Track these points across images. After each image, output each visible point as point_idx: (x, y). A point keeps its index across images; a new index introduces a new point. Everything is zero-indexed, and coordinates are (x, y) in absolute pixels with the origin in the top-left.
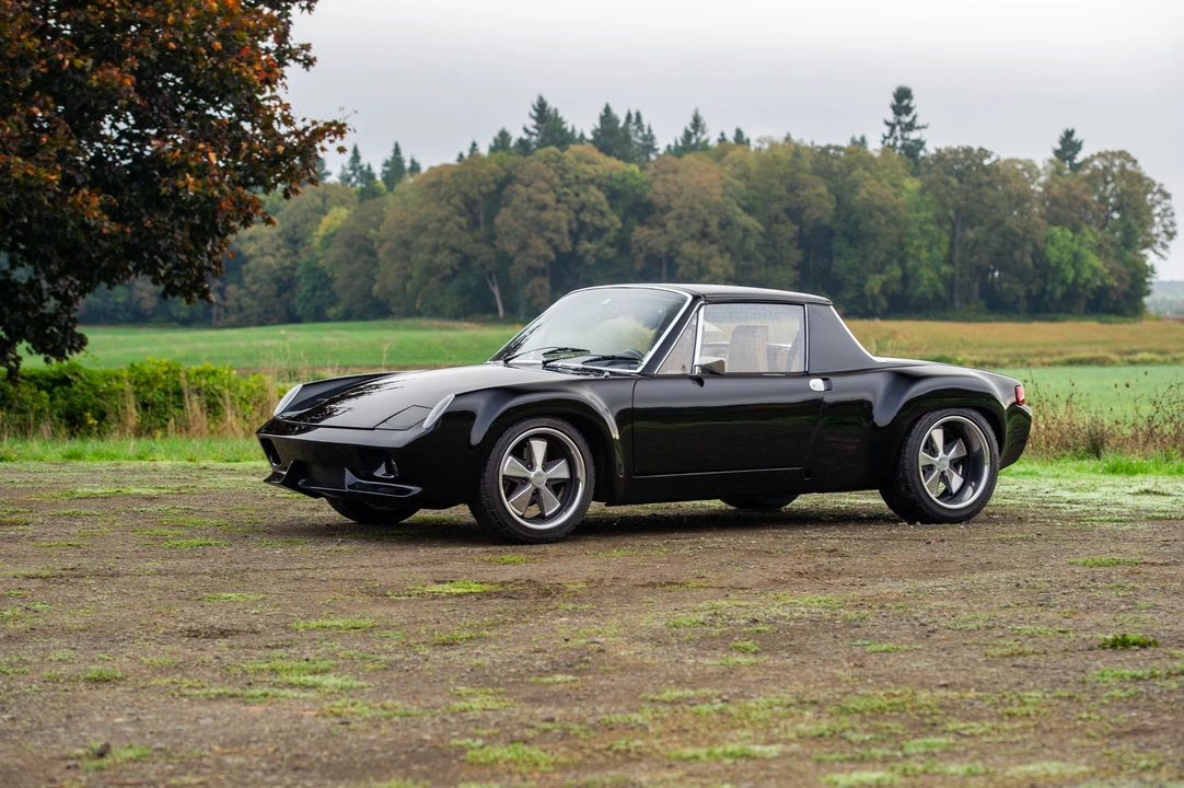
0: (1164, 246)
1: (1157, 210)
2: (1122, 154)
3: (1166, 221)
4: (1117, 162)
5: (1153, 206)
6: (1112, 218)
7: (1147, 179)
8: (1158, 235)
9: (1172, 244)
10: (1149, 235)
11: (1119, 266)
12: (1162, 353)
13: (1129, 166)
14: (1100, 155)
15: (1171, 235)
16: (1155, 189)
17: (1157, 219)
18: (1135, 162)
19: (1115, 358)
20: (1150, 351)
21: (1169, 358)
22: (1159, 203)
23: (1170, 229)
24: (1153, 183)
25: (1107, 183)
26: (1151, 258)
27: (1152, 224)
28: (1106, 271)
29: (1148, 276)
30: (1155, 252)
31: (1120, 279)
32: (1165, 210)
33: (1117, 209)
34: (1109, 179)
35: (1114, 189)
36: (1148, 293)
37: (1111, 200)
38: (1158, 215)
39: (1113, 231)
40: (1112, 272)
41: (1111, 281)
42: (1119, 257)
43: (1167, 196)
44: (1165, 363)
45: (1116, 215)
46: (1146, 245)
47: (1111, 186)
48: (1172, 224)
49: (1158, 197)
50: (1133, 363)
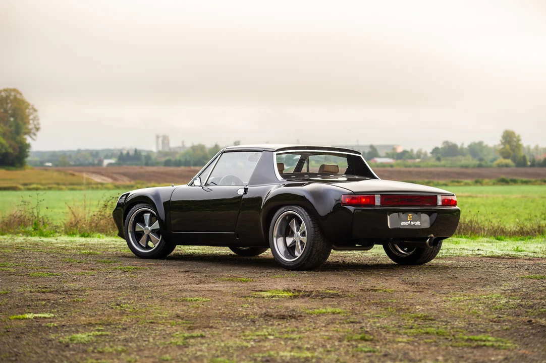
0: (35, 134)
1: (31, 117)
2: (15, 90)
3: (36, 122)
4: (13, 94)
5: (29, 116)
6: (10, 121)
7: (27, 102)
8: (31, 129)
9: (38, 134)
10: (27, 128)
11: (13, 143)
12: (42, 184)
13: (18, 96)
14: (5, 90)
15: (38, 129)
16: (30, 107)
17: (31, 122)
18: (21, 94)
19: (22, 187)
20: (38, 184)
21: (46, 187)
22: (32, 114)
23: (37, 126)
24: (28, 105)
25: (7, 103)
26: (28, 140)
27: (28, 123)
28: (7, 145)
29: (27, 148)
30: (31, 137)
31: (14, 149)
32: (35, 117)
33: (12, 116)
34: (9, 101)
35: (11, 106)
36: (27, 156)
37: (10, 112)
38: (32, 119)
39: (10, 126)
40: (11, 146)
41: (10, 150)
42: (14, 139)
43: (35, 110)
44: (44, 189)
45: (12, 119)
46: (26, 134)
47: (9, 105)
48: (38, 124)
49: (32, 111)
50: (29, 189)
